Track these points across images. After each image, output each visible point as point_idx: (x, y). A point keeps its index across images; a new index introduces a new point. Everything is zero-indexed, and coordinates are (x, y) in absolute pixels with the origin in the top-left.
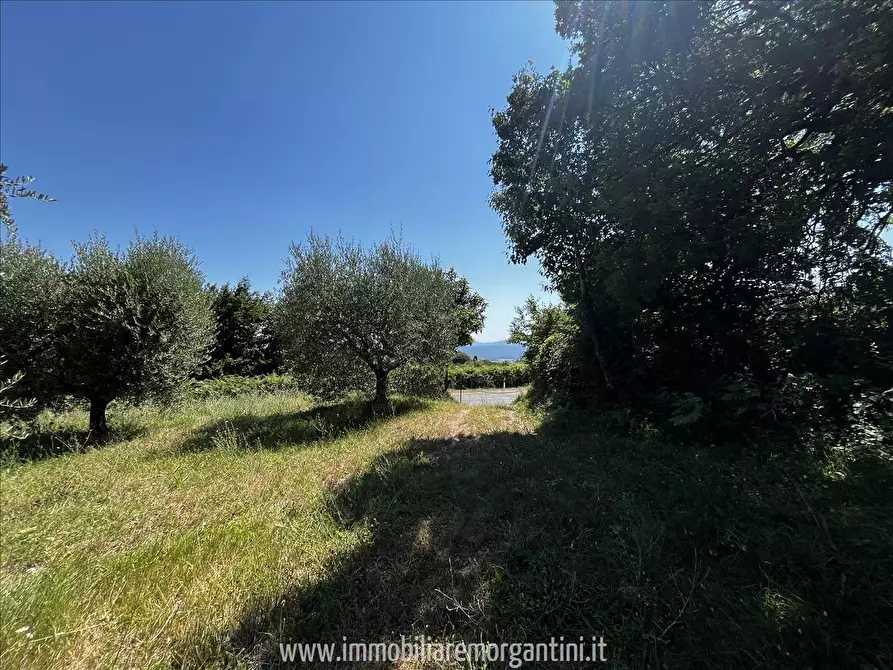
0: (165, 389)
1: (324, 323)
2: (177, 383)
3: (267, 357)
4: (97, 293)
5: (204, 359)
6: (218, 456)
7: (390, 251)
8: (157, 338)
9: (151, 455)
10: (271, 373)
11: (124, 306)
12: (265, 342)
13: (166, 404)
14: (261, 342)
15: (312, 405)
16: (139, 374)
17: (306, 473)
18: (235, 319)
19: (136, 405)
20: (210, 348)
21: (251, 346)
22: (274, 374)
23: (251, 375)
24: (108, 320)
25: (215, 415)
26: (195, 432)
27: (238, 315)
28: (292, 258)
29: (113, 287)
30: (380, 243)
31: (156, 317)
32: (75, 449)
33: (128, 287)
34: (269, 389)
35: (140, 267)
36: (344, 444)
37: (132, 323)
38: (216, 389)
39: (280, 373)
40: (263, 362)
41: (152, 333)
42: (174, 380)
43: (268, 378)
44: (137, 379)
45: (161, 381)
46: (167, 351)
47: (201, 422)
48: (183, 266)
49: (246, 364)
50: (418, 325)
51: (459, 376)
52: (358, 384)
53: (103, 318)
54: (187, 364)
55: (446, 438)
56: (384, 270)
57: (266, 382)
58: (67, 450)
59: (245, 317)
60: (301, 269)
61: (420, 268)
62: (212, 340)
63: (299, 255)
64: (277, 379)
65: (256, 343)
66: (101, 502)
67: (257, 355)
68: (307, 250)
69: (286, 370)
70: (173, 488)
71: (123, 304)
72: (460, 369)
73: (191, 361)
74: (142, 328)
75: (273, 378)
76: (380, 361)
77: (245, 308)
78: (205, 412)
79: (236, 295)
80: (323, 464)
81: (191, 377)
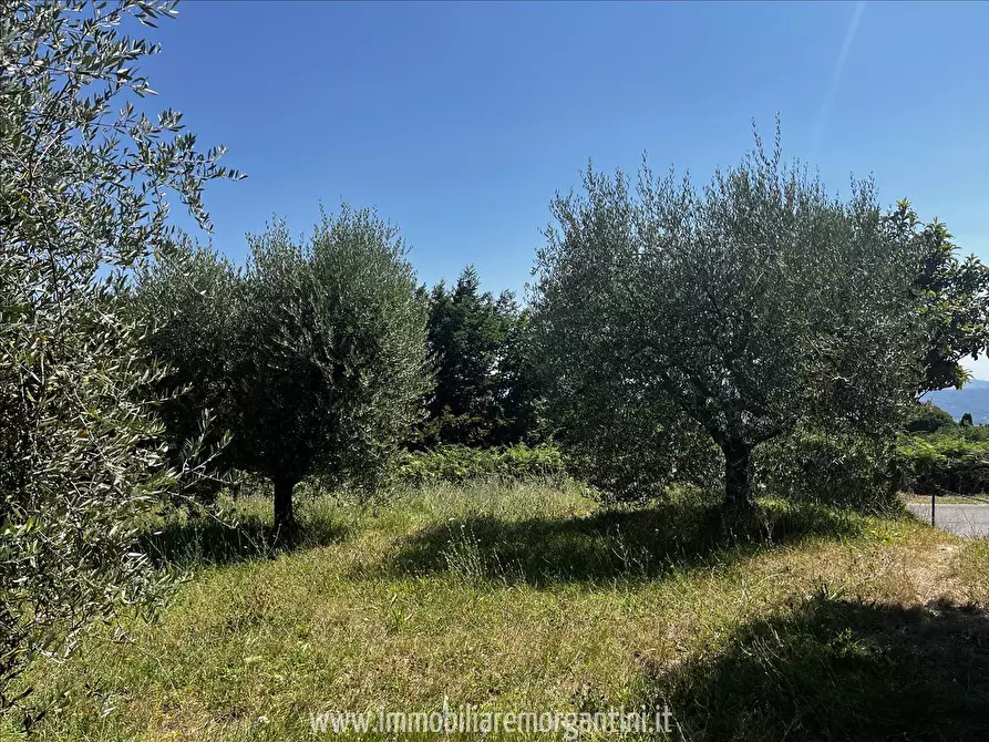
0: (368, 465)
1: (618, 345)
2: (383, 456)
3: (508, 414)
4: (279, 311)
5: (420, 416)
6: (451, 586)
7: (752, 184)
8: (354, 381)
9: (356, 573)
10: (516, 442)
11: (312, 330)
12: (504, 384)
13: (371, 489)
14: (499, 384)
15: (595, 506)
16: (333, 440)
17: (603, 638)
18: (456, 345)
19: (330, 490)
20: (428, 397)
21: (482, 393)
22: (522, 445)
23: (485, 444)
24: (293, 353)
25: (436, 514)
26: (409, 540)
27: (460, 336)
28: (556, 225)
29: (296, 300)
30: (730, 167)
31: (353, 347)
32: (262, 551)
33: (316, 300)
34: (516, 472)
35: (329, 266)
36: (667, 590)
37: (323, 358)
38: (432, 469)
39: (531, 445)
40: (501, 422)
41: (348, 373)
42: (379, 449)
43: (513, 453)
44: (330, 447)
45: (361, 451)
46: (369, 403)
47: (416, 523)
48: (385, 258)
49: (474, 425)
50: (824, 343)
51: (923, 462)
52: (688, 470)
53: (287, 350)
54: (395, 424)
55: (907, 606)
56: (740, 227)
57: (509, 460)
58: (253, 550)
59: (471, 340)
60: (572, 243)
61: (823, 214)
62: (429, 382)
63: (569, 217)
64: (526, 454)
65: (490, 387)
66: (304, 637)
67: (493, 411)
68: (582, 203)
69: (542, 439)
70: (393, 631)
71: (310, 329)
72: (924, 446)
73: (401, 418)
74: (335, 365)
75: (520, 452)
76: (734, 423)
77: (471, 325)
78: (420, 508)
79: (456, 301)
80: (633, 625)
81: (401, 446)
